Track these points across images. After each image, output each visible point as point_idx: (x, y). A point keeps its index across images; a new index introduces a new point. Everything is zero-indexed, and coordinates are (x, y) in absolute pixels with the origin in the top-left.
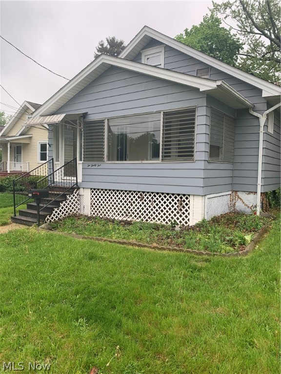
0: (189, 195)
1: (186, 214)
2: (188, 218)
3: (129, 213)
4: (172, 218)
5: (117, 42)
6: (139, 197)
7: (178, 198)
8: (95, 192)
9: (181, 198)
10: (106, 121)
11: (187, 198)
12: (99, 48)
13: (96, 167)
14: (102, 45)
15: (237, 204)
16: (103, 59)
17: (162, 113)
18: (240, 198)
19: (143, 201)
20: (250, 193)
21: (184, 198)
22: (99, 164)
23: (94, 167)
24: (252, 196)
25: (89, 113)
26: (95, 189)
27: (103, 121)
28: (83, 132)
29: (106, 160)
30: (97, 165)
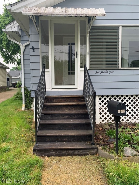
8: (103, 99)
10: (120, 28)
22: (112, 71)
23: (105, 74)
26: (103, 96)
27: (117, 28)
28: (88, 38)
29: (120, 66)
30: (109, 72)
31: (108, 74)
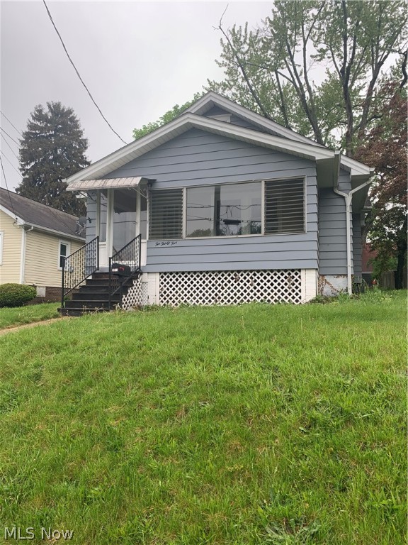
0: (300, 270)
1: (297, 291)
2: (299, 296)
3: (219, 298)
4: (279, 298)
5: (63, 109)
6: (232, 278)
7: (286, 274)
8: (165, 277)
9: (289, 274)
10: (185, 191)
11: (296, 274)
12: (36, 115)
13: (169, 246)
14: (40, 111)
15: (325, 290)
16: (188, 118)
17: (263, 183)
18: (328, 283)
19: (239, 282)
20: (338, 275)
21: (293, 274)
22: (175, 242)
23: (166, 245)
24: (341, 279)
25: (158, 181)
26: (165, 273)
27: (180, 191)
28: (148, 204)
29: (184, 235)
30: (171, 244)
31: (170, 245)
